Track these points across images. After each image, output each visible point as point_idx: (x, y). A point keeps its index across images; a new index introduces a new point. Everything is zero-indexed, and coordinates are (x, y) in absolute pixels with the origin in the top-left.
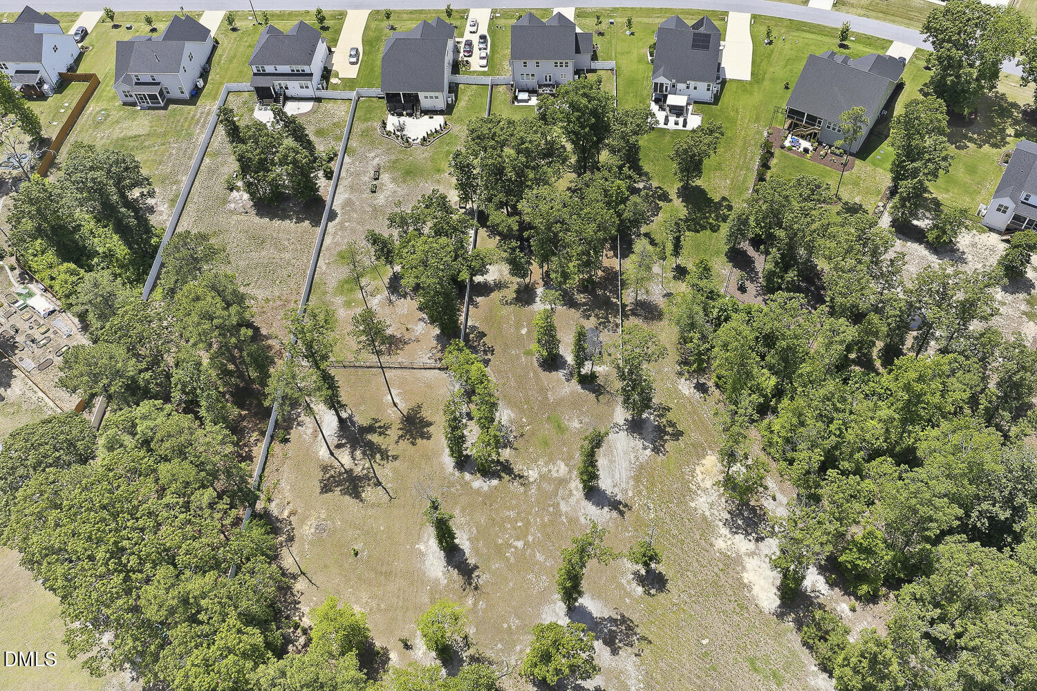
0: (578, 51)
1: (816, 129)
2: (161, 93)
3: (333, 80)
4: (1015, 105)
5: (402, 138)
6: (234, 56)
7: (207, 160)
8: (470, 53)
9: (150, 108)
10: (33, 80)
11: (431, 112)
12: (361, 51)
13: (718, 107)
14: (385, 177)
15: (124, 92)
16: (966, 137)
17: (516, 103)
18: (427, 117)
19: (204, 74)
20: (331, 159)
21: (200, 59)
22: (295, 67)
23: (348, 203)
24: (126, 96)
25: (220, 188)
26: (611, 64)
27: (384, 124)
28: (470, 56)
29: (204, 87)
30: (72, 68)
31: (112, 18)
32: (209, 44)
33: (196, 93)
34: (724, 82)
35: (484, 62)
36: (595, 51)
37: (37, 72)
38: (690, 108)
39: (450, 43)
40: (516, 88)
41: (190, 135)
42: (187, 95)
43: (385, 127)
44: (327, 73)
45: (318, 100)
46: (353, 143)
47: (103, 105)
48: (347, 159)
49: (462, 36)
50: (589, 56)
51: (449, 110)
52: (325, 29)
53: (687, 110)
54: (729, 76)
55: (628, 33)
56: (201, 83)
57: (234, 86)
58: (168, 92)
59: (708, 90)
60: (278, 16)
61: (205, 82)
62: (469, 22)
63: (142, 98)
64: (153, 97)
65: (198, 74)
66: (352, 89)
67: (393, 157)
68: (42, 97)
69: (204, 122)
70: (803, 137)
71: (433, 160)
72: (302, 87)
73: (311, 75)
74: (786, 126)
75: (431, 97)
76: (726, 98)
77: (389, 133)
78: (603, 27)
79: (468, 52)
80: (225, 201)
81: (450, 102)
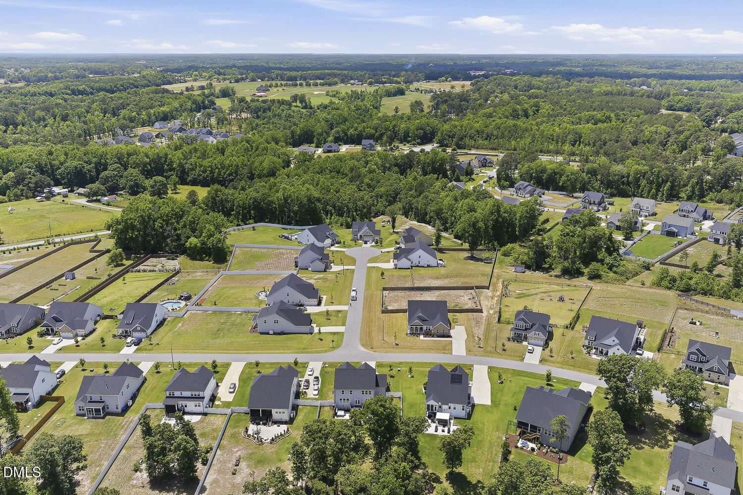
0: (377, 385)
1: (538, 435)
2: (103, 408)
3: (217, 403)
4: (669, 421)
5: (258, 439)
6: (156, 387)
7: (124, 451)
8: (307, 387)
9: (93, 418)
10: (22, 399)
11: (279, 423)
12: (237, 385)
13: (471, 421)
14: (243, 464)
15: (80, 407)
16: (641, 442)
17: (336, 418)
18: (276, 425)
19: (134, 397)
20: (208, 452)
21: (133, 389)
22: (194, 393)
23: (216, 481)
24: (80, 410)
25: (128, 470)
26: (399, 394)
27: (247, 430)
28: (307, 389)
29: (132, 405)
30: (49, 393)
31: (83, 365)
32: (140, 380)
33: (126, 409)
34: (473, 406)
35: (316, 392)
36: (388, 387)
37: (27, 394)
38: (452, 421)
39: (295, 381)
40: (335, 408)
41: (116, 435)
42: (120, 410)
43: (247, 432)
44: (213, 398)
45: (205, 414)
46: (224, 442)
47: (63, 416)
48: (219, 452)
49: (303, 377)
50: (384, 389)
51: (291, 421)
52: (217, 372)
53: (450, 423)
54: (476, 402)
55: (409, 376)
56: (130, 402)
57: (151, 405)
58: (108, 408)
59: (463, 409)
60: (188, 365)
61: (133, 403)
62: (309, 369)
63: (90, 411)
64: (97, 411)
65: (130, 398)
66: (228, 408)
67: (250, 451)
68: (25, 410)
69: (127, 427)
70: (529, 441)
71: (277, 453)
72: (196, 406)
73: (204, 398)
74: (518, 434)
75: (280, 413)
76: (476, 416)
77: (249, 436)
78: (394, 373)
79: (306, 386)
80: (130, 479)
81: (292, 416)
